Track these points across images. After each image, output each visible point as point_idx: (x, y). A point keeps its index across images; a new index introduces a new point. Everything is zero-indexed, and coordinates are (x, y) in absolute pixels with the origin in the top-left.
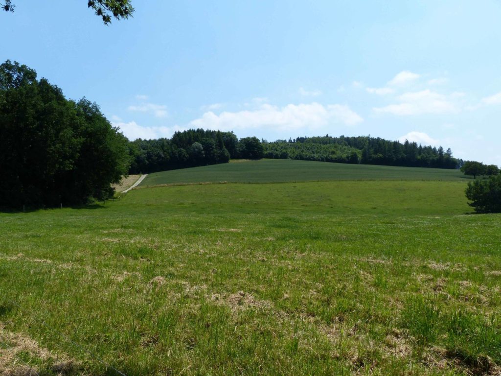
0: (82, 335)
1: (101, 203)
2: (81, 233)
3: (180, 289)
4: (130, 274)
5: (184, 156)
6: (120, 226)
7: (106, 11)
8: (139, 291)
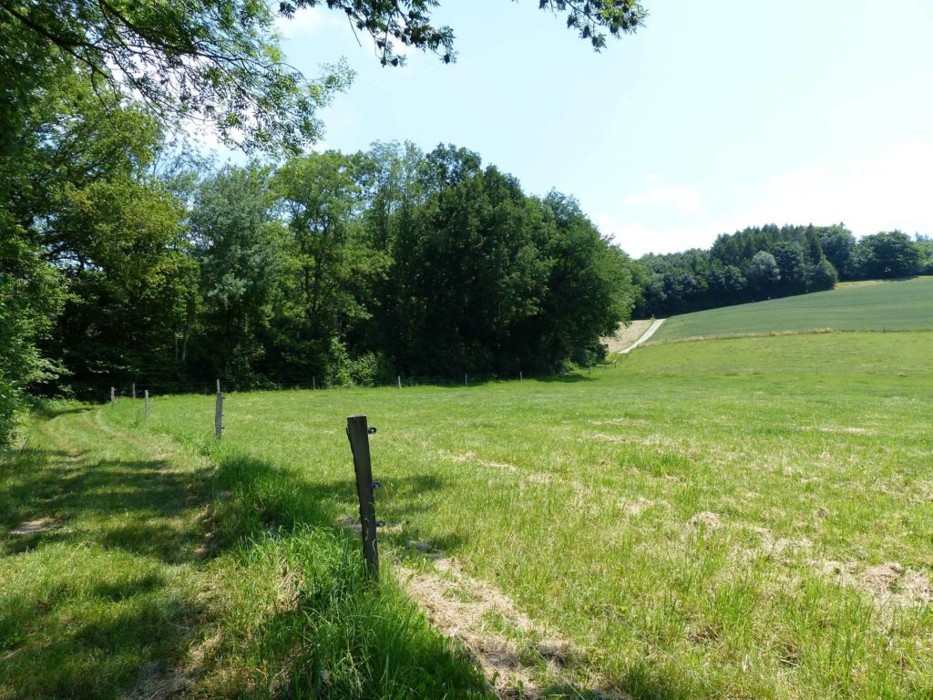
0: (580, 601)
1: (583, 372)
2: (557, 423)
3: (753, 541)
4: (652, 503)
5: (736, 281)
6: (623, 414)
7: (597, 27)
8: (671, 536)
